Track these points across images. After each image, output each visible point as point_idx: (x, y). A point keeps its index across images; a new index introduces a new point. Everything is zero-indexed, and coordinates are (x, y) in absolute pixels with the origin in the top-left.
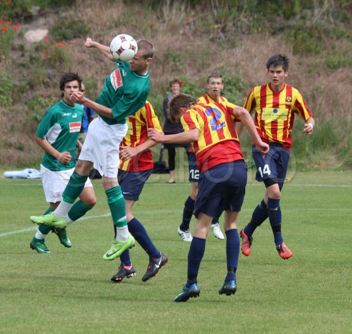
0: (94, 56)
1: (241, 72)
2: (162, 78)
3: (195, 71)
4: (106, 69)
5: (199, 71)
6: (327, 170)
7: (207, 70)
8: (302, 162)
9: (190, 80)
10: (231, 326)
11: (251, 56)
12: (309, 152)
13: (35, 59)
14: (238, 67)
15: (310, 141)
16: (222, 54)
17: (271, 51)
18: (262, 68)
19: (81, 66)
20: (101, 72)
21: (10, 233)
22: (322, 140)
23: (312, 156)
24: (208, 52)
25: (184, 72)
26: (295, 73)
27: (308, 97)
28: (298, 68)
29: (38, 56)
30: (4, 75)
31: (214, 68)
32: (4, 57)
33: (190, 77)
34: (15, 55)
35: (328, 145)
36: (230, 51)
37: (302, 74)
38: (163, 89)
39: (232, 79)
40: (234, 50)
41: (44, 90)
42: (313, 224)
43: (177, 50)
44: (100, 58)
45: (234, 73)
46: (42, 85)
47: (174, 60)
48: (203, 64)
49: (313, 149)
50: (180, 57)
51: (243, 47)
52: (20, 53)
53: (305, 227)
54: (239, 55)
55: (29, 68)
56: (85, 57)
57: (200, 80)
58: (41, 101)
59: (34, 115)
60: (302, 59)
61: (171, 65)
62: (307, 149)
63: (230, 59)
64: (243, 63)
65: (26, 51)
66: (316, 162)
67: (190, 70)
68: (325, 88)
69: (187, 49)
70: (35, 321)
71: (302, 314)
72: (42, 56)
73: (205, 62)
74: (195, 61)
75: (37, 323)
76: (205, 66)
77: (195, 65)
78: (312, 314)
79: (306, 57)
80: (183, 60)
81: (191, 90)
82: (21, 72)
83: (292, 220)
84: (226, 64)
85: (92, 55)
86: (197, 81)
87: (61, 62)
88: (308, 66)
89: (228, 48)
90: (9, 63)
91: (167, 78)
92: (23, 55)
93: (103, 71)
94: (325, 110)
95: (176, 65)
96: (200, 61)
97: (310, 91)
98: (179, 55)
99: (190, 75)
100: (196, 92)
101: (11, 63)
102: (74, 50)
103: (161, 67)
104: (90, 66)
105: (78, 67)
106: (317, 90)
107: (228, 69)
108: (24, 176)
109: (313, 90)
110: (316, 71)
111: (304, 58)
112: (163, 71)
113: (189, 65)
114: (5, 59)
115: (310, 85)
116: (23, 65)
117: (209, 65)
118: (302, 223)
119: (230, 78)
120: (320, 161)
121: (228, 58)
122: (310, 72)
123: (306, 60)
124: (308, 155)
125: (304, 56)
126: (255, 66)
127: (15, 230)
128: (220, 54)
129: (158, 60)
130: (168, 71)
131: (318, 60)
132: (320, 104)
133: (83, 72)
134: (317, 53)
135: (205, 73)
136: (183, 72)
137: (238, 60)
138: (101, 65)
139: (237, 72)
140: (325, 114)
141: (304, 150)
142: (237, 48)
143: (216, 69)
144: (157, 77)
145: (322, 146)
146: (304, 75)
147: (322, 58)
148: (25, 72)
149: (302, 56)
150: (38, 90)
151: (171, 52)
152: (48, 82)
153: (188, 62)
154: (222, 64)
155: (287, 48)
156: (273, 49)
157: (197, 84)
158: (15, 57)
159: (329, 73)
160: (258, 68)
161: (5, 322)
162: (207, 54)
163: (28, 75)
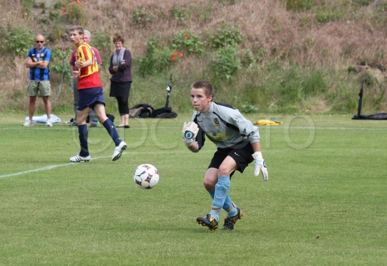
0: (107, 12)
1: (239, 26)
2: (168, 32)
3: (198, 25)
4: (118, 24)
5: (202, 25)
6: (317, 114)
7: (209, 25)
8: (294, 106)
9: (194, 33)
10: (215, 255)
11: (249, 12)
12: (301, 98)
13: (54, 16)
14: (237, 22)
15: (302, 89)
16: (223, 10)
17: (267, 6)
18: (258, 22)
19: (95, 21)
20: (114, 26)
21: (25, 172)
22: (313, 87)
23: (304, 101)
24: (210, 8)
25: (189, 27)
26: (289, 26)
27: (300, 48)
28: (291, 22)
29: (57, 13)
30: (26, 30)
31: (216, 22)
32: (26, 14)
33: (194, 31)
34: (36, 12)
35: (318, 92)
36: (229, 7)
37: (295, 27)
38: (169, 42)
39: (232, 33)
40: (233, 6)
41: (63, 43)
42: (300, 162)
43: (181, 6)
44: (113, 14)
45: (233, 27)
46: (61, 39)
47: (179, 16)
48: (205, 19)
49: (305, 95)
50: (185, 13)
51: (242, 3)
52: (41, 10)
53: (293, 165)
54: (238, 10)
55: (49, 24)
56: (99, 13)
57: (202, 33)
58: (59, 53)
59: (53, 66)
60: (295, 15)
61: (176, 20)
62: (299, 95)
63: (230, 14)
64: (241, 18)
65: (46, 9)
66: (307, 107)
67: (194, 24)
68: (315, 40)
69: (190, 6)
70: (39, 251)
71: (280, 244)
72: (60, 12)
73: (207, 17)
74: (198, 16)
75: (40, 253)
76: (206, 21)
77: (198, 20)
78: (290, 243)
79: (298, 12)
80: (187, 16)
81: (195, 42)
82: (42, 27)
83: (281, 159)
84: (226, 19)
85: (105, 11)
86: (200, 35)
87: (77, 18)
88: (300, 20)
89: (228, 5)
90: (31, 19)
91: (173, 32)
92: (43, 12)
93: (115, 26)
94: (316, 59)
95: (180, 20)
96: (202, 16)
97: (302, 43)
98: (184, 11)
99: (194, 29)
100: (199, 44)
101: (33, 19)
102: (89, 7)
103: (168, 22)
104: (103, 22)
105: (93, 22)
106: (308, 42)
107: (228, 23)
108: (44, 121)
109: (305, 42)
110: (308, 24)
111: (297, 13)
112: (170, 26)
113: (193, 20)
114: (28, 16)
115: (302, 37)
116: (44, 21)
117: (210, 20)
118: (290, 162)
119: (230, 32)
120: (311, 106)
121: (228, 13)
122: (302, 25)
123: (298, 15)
124: (300, 100)
125: (297, 11)
126: (253, 21)
127: (30, 169)
128: (221, 10)
129: (165, 16)
130: (174, 26)
131: (309, 15)
132: (311, 55)
133: (97, 27)
134: (308, 8)
135: (207, 27)
136: (187, 27)
137: (237, 16)
138: (114, 21)
139: (236, 26)
140: (315, 64)
141: (297, 96)
142: (236, 4)
143: (217, 23)
144: (163, 31)
145: (312, 93)
146: (297, 28)
147: (312, 13)
148: (45, 27)
149: (294, 11)
150: (57, 43)
151: (177, 8)
152: (66, 36)
153: (192, 17)
154: (223, 19)
155: (281, 5)
156: (268, 5)
157: (200, 37)
158: (36, 14)
159: (319, 26)
160: (255, 22)
161: (11, 251)
162: (209, 10)
163: (48, 30)
